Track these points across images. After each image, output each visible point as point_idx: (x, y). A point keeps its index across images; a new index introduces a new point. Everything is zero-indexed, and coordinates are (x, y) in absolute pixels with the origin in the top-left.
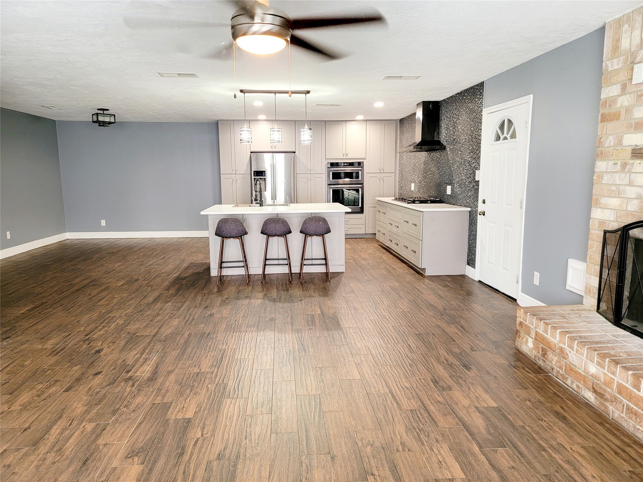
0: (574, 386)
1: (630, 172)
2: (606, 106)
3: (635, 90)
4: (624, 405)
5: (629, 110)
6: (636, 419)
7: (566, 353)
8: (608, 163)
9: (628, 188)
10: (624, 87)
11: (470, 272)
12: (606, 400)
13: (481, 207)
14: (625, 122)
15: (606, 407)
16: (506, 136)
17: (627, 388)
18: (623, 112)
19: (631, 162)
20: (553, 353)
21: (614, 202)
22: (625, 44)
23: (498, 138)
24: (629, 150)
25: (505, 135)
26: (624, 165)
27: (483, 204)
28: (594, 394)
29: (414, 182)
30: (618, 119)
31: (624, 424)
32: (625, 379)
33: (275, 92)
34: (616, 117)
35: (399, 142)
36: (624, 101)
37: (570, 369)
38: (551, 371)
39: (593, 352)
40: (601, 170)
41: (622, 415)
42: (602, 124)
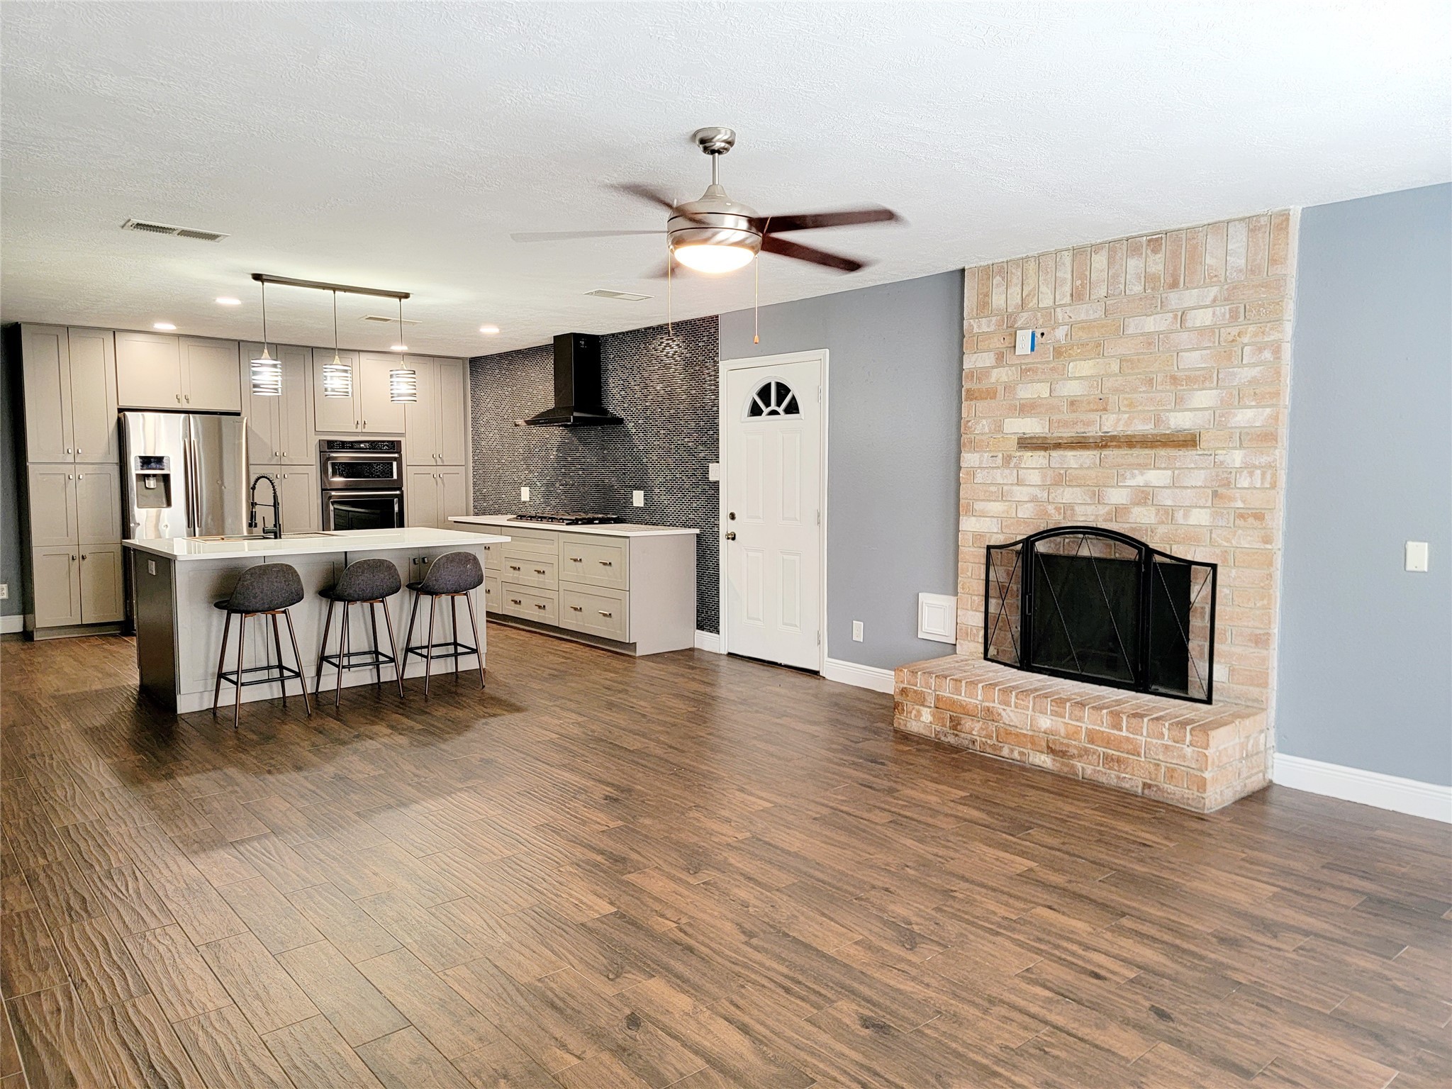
0: (1016, 755)
1: (1017, 467)
2: (972, 379)
3: (1018, 362)
4: (1099, 755)
5: (1009, 388)
6: (1120, 767)
7: (997, 713)
8: (982, 456)
9: (1015, 488)
10: (1000, 357)
11: (705, 641)
12: (1072, 757)
13: (725, 526)
14: (1005, 403)
15: (1073, 766)
16: (777, 409)
17: (1103, 732)
18: (1001, 389)
19: (1018, 454)
20: (973, 720)
21: (996, 507)
22: (998, 300)
23: (755, 411)
24: (1015, 438)
25: (773, 407)
26: (1007, 459)
27: (730, 520)
28: (1051, 756)
29: (531, 485)
30: (994, 397)
31: (1103, 779)
32: (1099, 722)
33: (335, 288)
34: (991, 394)
35: (469, 403)
36: (1001, 375)
37: (1008, 734)
38: (971, 746)
39: (1045, 699)
40: (972, 465)
41: (1098, 768)
42: (968, 402)
